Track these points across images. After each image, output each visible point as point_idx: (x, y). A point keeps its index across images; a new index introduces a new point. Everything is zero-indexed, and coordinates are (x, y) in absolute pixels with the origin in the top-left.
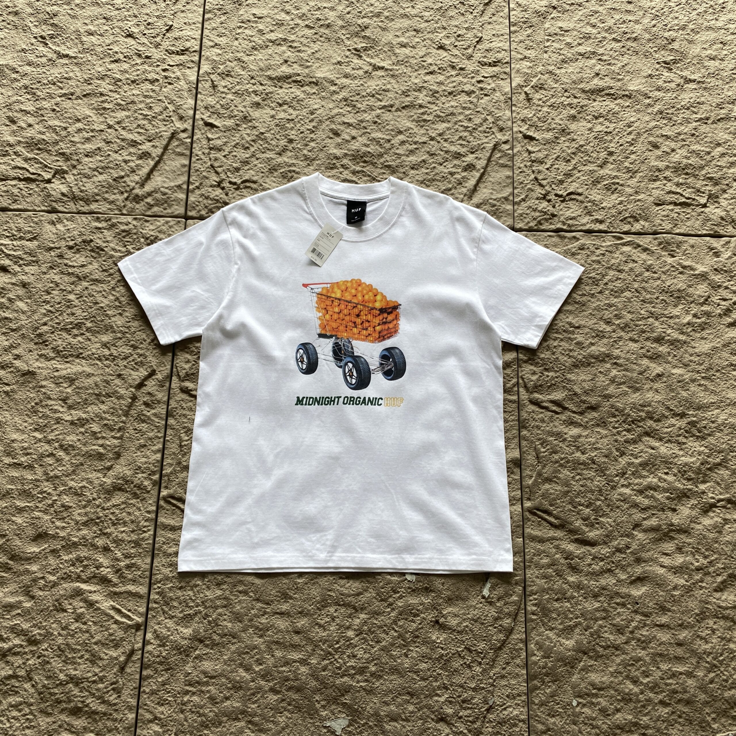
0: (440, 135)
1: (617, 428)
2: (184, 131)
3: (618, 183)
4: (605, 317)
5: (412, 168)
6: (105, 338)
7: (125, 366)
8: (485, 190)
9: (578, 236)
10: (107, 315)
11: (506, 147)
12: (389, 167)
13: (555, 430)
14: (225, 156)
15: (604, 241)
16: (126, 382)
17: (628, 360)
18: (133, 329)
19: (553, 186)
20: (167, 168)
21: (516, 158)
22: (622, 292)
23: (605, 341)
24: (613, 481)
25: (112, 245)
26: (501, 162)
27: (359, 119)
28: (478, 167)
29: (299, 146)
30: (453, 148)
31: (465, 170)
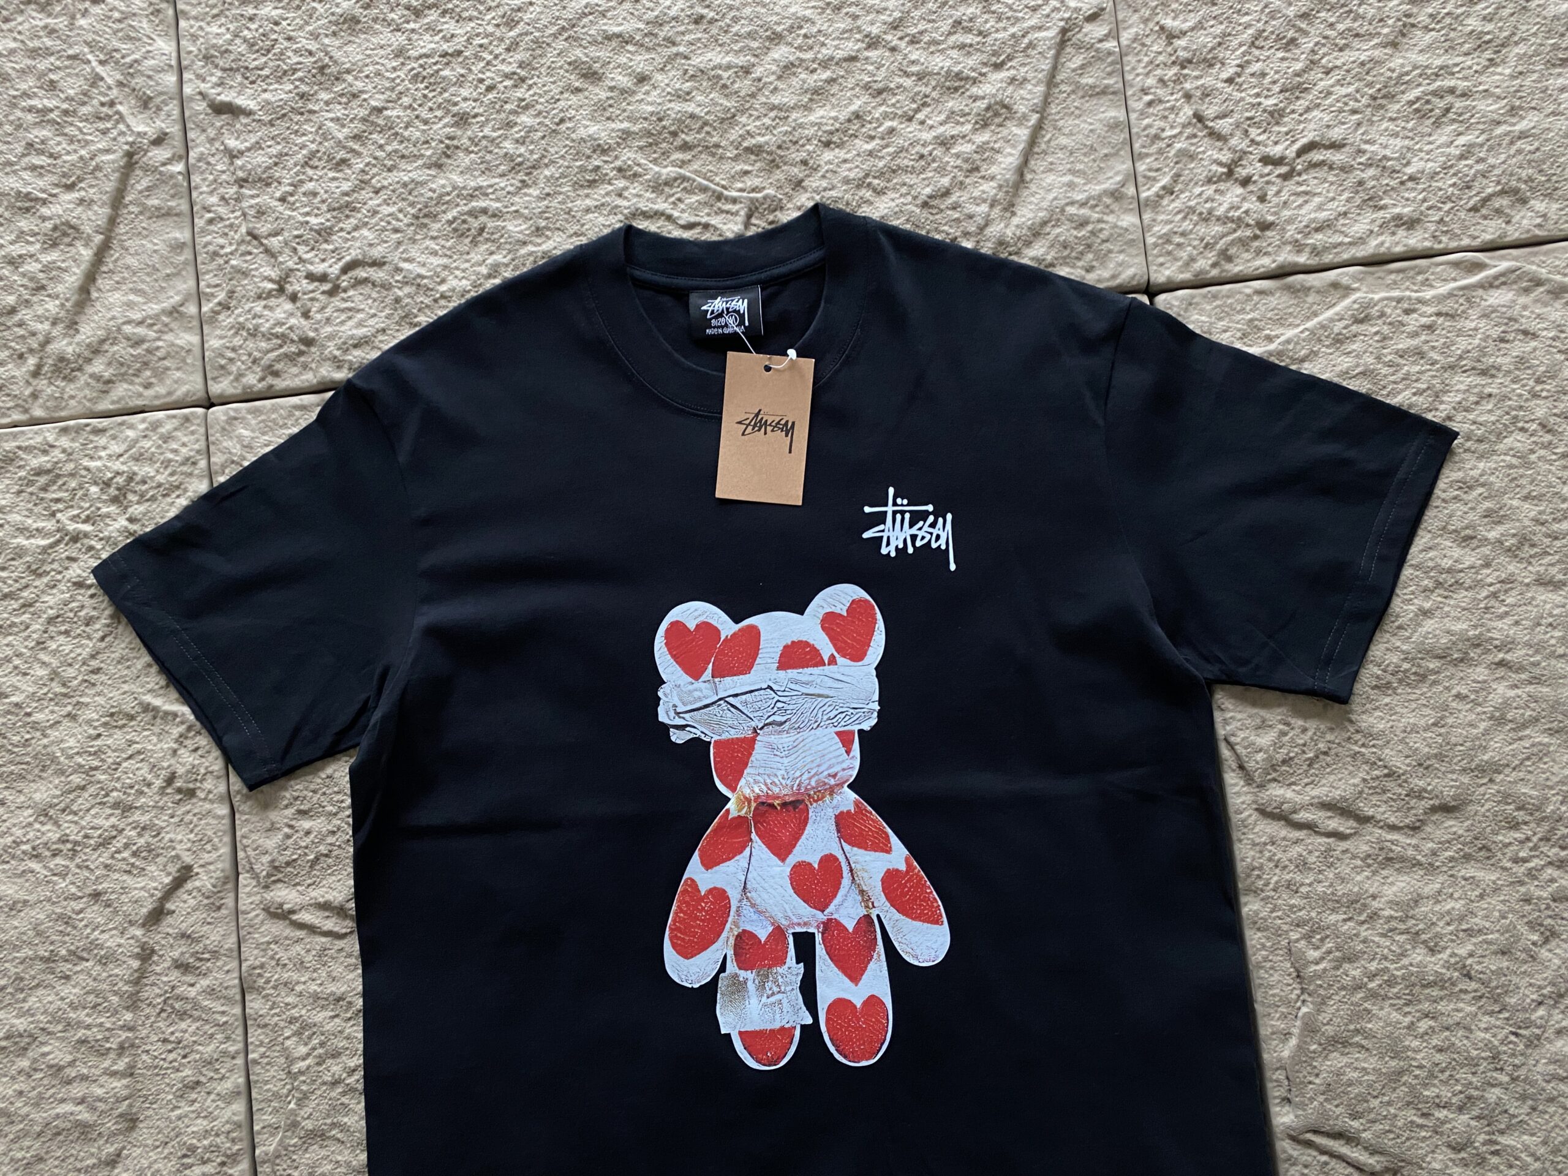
0: (895, 26)
1: (1525, 860)
2: (159, 140)
3: (1452, 91)
4: (1456, 524)
5: (827, 144)
6: (43, 792)
7: (106, 866)
8: (1050, 178)
9: (1345, 281)
10: (35, 726)
11: (1097, 30)
12: (756, 151)
13: (1341, 889)
14: (283, 200)
15: (1426, 283)
16: (116, 912)
17: (1539, 647)
18: (111, 758)
19: (1254, 132)
20: (131, 261)
21: (1131, 59)
22: (1500, 437)
23: (1463, 597)
24: (1528, 1024)
25: (15, 518)
26: (1087, 80)
27: (650, 15)
28: (1021, 109)
29: (487, 131)
30: (939, 63)
31: (983, 124)
